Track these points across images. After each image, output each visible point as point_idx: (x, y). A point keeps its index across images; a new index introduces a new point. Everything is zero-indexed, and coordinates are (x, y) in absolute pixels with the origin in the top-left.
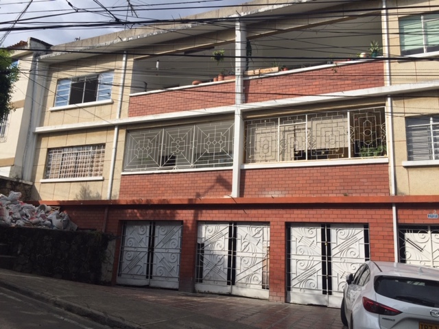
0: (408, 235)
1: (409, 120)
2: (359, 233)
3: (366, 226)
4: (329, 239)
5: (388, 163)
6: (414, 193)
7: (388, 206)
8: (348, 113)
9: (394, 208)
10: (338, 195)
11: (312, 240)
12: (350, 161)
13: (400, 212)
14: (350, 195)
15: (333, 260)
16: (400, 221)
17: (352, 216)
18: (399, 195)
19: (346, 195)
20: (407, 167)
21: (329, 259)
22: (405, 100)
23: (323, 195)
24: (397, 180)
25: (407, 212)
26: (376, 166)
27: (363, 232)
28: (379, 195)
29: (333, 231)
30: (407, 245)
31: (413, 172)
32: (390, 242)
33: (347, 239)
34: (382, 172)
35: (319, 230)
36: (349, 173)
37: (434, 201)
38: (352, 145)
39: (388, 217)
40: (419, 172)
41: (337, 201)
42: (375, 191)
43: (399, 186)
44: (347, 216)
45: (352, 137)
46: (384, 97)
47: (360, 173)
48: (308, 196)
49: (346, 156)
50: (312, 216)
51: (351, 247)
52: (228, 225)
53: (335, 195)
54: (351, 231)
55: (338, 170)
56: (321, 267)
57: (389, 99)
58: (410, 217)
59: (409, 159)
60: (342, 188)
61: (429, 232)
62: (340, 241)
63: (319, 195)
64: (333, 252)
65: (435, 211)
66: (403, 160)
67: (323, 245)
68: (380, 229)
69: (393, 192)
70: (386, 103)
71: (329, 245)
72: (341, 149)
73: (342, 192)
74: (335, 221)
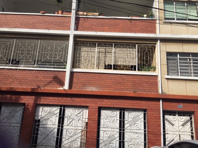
0: (167, 117)
1: (169, 54)
2: (141, 115)
3: (145, 111)
4: (124, 118)
5: (157, 76)
6: (171, 93)
7: (158, 100)
8: (137, 45)
9: (161, 101)
10: (131, 92)
11: (113, 118)
12: (137, 72)
13: (164, 103)
14: (137, 92)
15: (126, 131)
16: (163, 109)
17: (138, 105)
18: (163, 94)
19: (135, 92)
20: (167, 79)
21: (124, 130)
22: (166, 43)
23: (122, 91)
24: (162, 85)
25: (167, 104)
26: (151, 77)
27: (143, 114)
28: (153, 93)
29: (126, 113)
30: (166, 122)
31: (170, 82)
32: (158, 120)
33: (134, 118)
34: (154, 81)
35: (118, 112)
36: (137, 80)
37: (182, 98)
38: (138, 64)
39: (157, 106)
40: (173, 82)
41: (131, 95)
42: (151, 91)
43: (163, 89)
44: (136, 105)
45: (138, 60)
46: (156, 40)
47: (143, 80)
48: (113, 91)
49: (135, 70)
50: (115, 104)
51: (136, 123)
52: (59, 107)
53: (129, 92)
54: (136, 113)
55: (131, 77)
56: (119, 136)
57: (159, 41)
58: (169, 106)
59: (168, 75)
60: (133, 88)
61: (177, 115)
62: (130, 119)
63: (120, 91)
64: (126, 126)
65: (181, 104)
66: (165, 75)
67: (120, 122)
68: (153, 113)
69: (160, 92)
70: (157, 43)
71: (124, 122)
72: (132, 66)
73: (133, 90)
74: (129, 107)
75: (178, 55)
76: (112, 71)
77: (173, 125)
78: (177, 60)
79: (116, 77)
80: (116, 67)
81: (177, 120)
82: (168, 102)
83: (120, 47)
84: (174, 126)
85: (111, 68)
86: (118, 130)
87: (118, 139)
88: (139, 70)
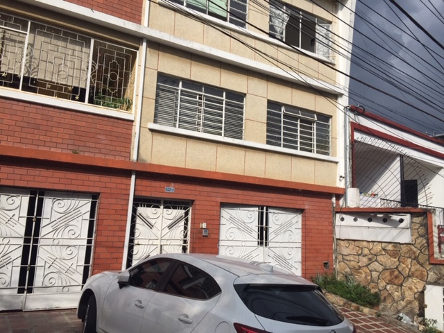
0: (141, 210)
1: (162, 77)
2: (85, 205)
3: (95, 196)
4: (40, 212)
5: (133, 121)
6: (155, 162)
7: (126, 173)
8: (92, 41)
9: (133, 177)
10: (64, 151)
11: (11, 214)
12: (85, 107)
13: (139, 181)
14: (82, 153)
15: (41, 242)
16: (136, 194)
17: (81, 183)
18: (139, 161)
19: (75, 152)
20: (152, 131)
21: (36, 241)
22: (160, 52)
23: (41, 148)
24: (141, 143)
25: (146, 183)
26: (120, 121)
27: (90, 204)
28: (118, 158)
29: (48, 202)
30: (138, 221)
31: (158, 138)
32: (122, 218)
33: (66, 213)
34: (125, 131)
35: (25, 200)
36: (84, 124)
37: (176, 174)
38: (92, 88)
39: (124, 187)
40: (163, 138)
41: (64, 159)
42: (114, 153)
43: (141, 151)
44: (74, 182)
45: (93, 77)
46: (138, 38)
47: (98, 126)
48: (16, 145)
49: (82, 99)
51: (71, 223)
53: (60, 151)
54: (73, 202)
55: (69, 117)
56: (21, 254)
57: (145, 44)
58: (148, 189)
59: (155, 122)
60: (71, 142)
61: (162, 207)
62: (56, 216)
63: (35, 148)
64: (43, 232)
65: (173, 184)
66: (149, 121)
67: (29, 222)
68: (113, 201)
69: (134, 157)
70: (141, 47)
71: (38, 222)
72: (75, 90)
73: (70, 147)
74: (54, 188)
75: (181, 83)
76: (18, 94)
77: (151, 226)
78: (178, 93)
79: (27, 109)
80: (31, 84)
81: (161, 216)
82: (147, 179)
83: (46, 35)
84: (154, 229)
85: (15, 86)
86: (21, 242)
87: (19, 262)
88: (91, 101)
